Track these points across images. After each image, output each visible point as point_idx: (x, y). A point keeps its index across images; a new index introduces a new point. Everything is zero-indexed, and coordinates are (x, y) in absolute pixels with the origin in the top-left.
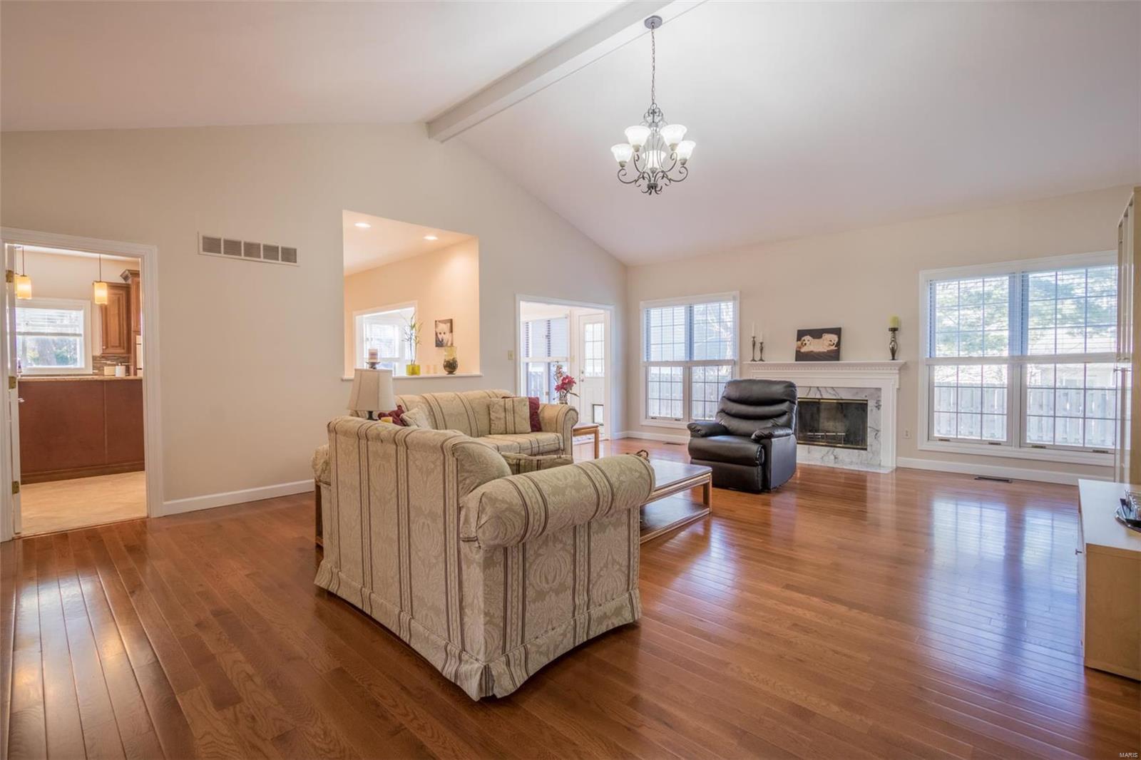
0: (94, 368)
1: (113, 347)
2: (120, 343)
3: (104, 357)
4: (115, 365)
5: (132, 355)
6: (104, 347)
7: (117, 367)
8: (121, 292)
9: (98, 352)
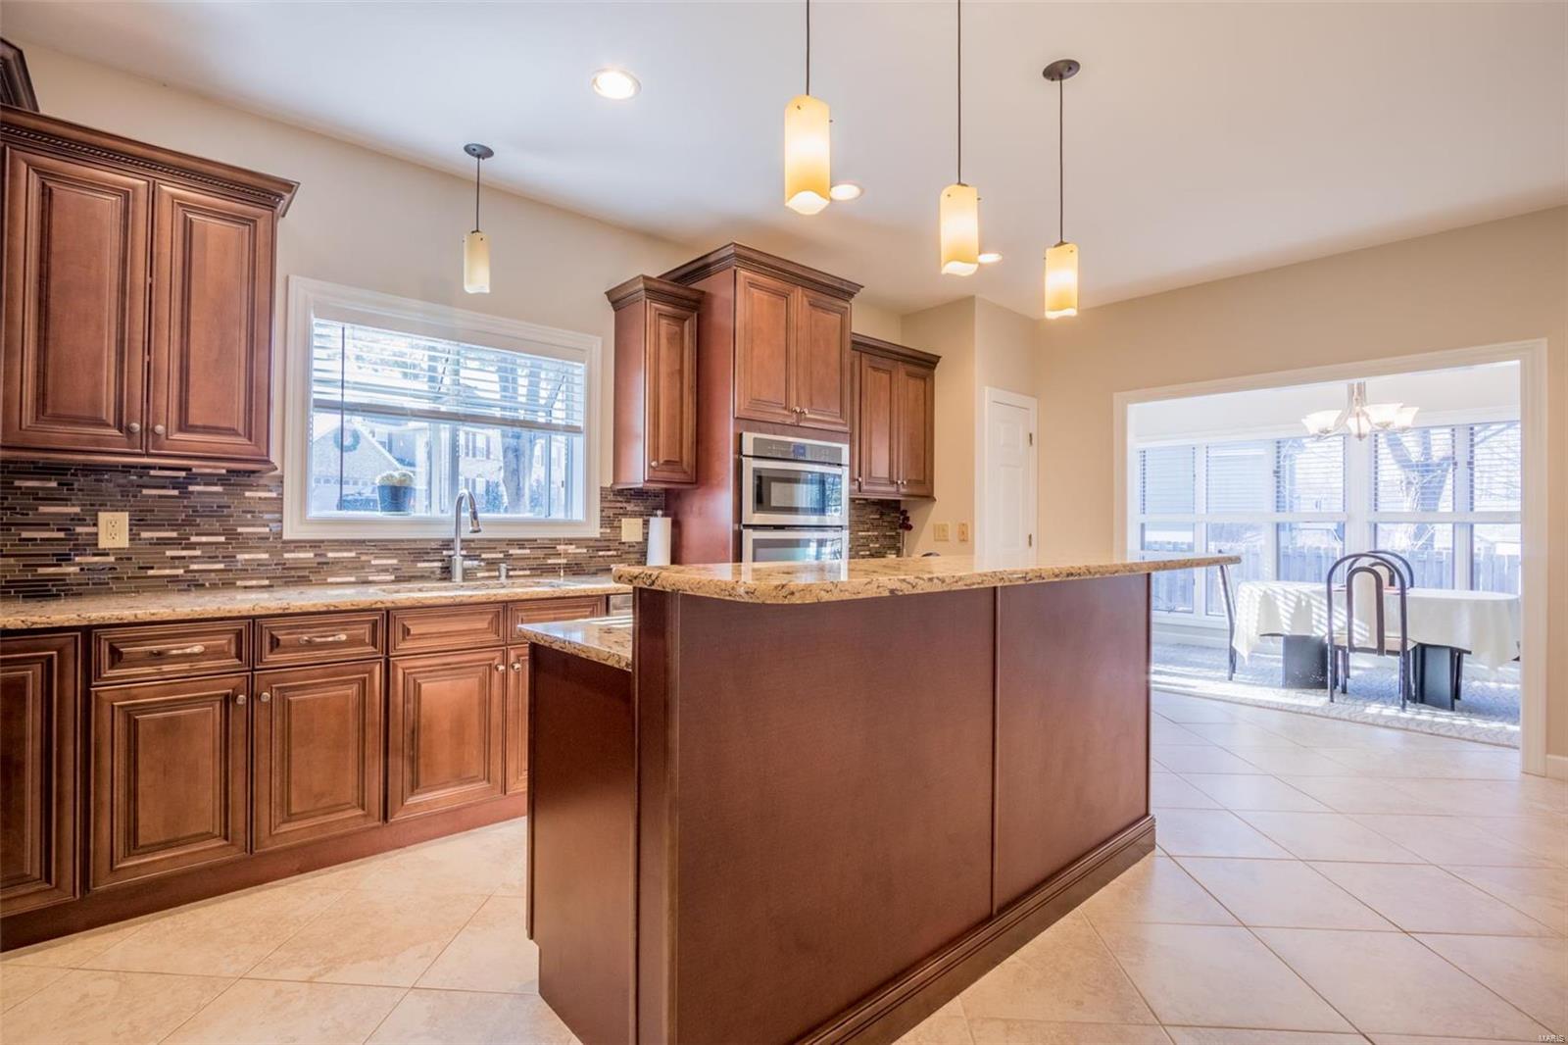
0: (603, 520)
2: (681, 455)
4: (646, 515)
5: (730, 489)
6: (655, 463)
7: (652, 519)
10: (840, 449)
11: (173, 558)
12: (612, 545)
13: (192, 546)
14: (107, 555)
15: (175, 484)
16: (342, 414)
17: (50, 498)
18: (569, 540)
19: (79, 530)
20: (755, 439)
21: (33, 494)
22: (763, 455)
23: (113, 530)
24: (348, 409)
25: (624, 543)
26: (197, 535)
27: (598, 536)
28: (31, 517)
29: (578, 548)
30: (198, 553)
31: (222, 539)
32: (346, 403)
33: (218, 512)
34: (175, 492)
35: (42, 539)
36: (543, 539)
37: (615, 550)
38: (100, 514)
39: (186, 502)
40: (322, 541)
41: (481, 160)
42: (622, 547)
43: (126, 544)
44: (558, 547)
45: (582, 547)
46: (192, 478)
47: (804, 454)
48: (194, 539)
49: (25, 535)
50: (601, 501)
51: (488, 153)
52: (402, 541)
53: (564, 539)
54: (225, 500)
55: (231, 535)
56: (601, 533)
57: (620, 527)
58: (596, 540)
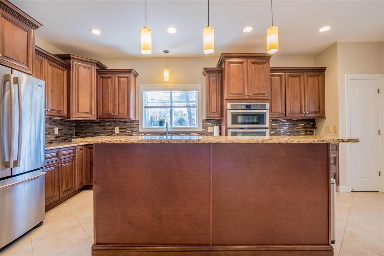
0: (203, 127)
1: (213, 113)
2: (217, 110)
3: (207, 120)
4: (213, 126)
5: (225, 118)
6: (208, 113)
7: (214, 127)
8: (217, 74)
9: (205, 118)
10: (266, 104)
11: (124, 135)
12: (205, 133)
13: (126, 133)
14: (116, 134)
15: (125, 122)
16: (148, 108)
17: (110, 126)
18: (194, 132)
19: (113, 130)
20: (231, 104)
21: (108, 125)
22: (235, 109)
23: (117, 130)
24: (149, 107)
25: (209, 133)
26: (127, 131)
27: (201, 131)
28: (108, 128)
29: (196, 134)
30: (127, 134)
31: (130, 132)
32: (149, 106)
33: (130, 127)
34: (124, 124)
35: (109, 132)
36: (188, 132)
37: (206, 134)
38: (115, 128)
39: (126, 125)
40: (145, 132)
41: (167, 53)
42: (208, 134)
43: (118, 132)
44: (191, 134)
45: (197, 134)
46: (126, 122)
47: (250, 107)
48: (127, 132)
49: (107, 131)
50: (202, 123)
51: (168, 52)
52: (159, 132)
53: (193, 132)
54: (131, 125)
55: (132, 131)
56: (202, 130)
57: (207, 129)
58: (201, 132)
